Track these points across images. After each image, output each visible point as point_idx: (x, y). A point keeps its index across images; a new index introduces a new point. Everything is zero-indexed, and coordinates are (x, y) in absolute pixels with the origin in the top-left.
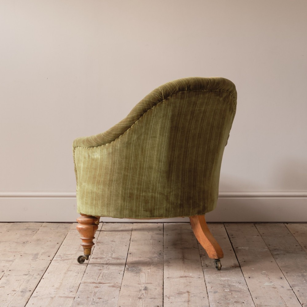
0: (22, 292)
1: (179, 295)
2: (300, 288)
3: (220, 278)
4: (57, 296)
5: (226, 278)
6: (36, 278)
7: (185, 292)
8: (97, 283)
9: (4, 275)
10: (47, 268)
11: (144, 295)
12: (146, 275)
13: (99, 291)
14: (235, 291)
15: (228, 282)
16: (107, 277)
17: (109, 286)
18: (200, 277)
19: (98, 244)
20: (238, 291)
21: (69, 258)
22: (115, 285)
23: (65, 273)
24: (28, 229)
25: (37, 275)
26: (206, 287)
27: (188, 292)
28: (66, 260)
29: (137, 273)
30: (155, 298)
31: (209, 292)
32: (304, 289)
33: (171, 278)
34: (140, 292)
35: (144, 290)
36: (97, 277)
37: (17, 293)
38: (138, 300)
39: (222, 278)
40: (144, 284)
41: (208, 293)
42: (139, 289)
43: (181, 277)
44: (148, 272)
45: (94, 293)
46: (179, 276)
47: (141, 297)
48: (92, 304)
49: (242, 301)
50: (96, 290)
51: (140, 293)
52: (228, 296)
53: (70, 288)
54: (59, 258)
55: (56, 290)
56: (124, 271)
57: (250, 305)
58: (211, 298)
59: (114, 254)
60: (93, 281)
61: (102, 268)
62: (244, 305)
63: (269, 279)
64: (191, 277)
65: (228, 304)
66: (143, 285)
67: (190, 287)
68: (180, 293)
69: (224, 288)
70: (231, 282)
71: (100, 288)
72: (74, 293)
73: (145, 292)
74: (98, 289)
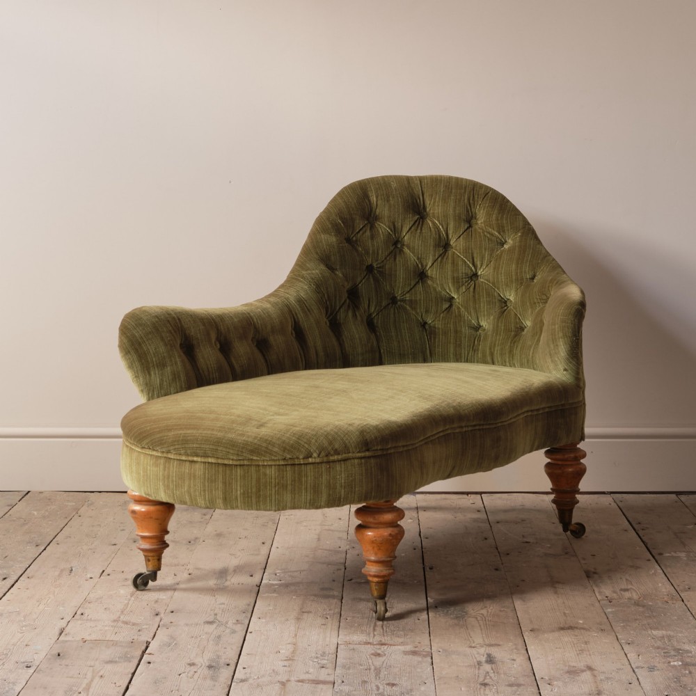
0: (210, 667)
1: (572, 676)
3: (650, 632)
4: (293, 679)
5: (664, 632)
6: (234, 632)
7: (583, 668)
8: (375, 643)
9: (162, 623)
10: (253, 605)
11: (492, 675)
12: (481, 623)
13: (385, 663)
15: (670, 641)
16: (392, 628)
17: (406, 653)
18: (602, 627)
21: (298, 580)
22: (417, 649)
23: (298, 619)
25: (235, 624)
26: (626, 654)
27: (590, 668)
28: (290, 584)
29: (457, 618)
30: (519, 685)
31: (637, 668)
33: (538, 630)
34: (479, 669)
35: (487, 662)
36: (372, 629)
37: (199, 671)
38: (482, 690)
39: (655, 632)
40: (482, 646)
41: (636, 670)
42: (475, 660)
43: (562, 629)
44: (483, 615)
45: (375, 669)
46: (556, 625)
47: (486, 681)
50: (378, 662)
51: (481, 671)
52: (685, 679)
53: (317, 658)
54: (274, 580)
55: (286, 663)
56: (428, 614)
58: (646, 685)
60: (364, 638)
64: (584, 629)
66: (482, 651)
67: (590, 655)
68: (573, 672)
69: (668, 657)
70: (678, 642)
71: (384, 658)
72: (330, 671)
73: (492, 669)
74: (381, 659)
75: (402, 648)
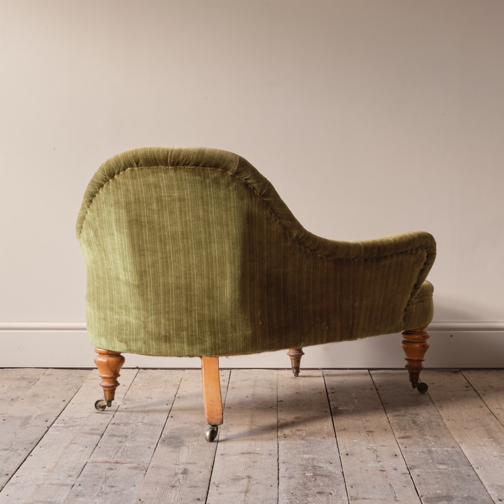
1: (234, 482)
2: (421, 470)
3: (301, 456)
4: (47, 483)
5: (312, 456)
6: (20, 455)
7: (244, 477)
8: (112, 462)
10: (39, 439)
11: (181, 481)
12: (190, 450)
13: (113, 475)
14: (322, 476)
15: (312, 461)
16: (128, 453)
17: (130, 468)
18: (271, 453)
19: (125, 402)
20: (326, 476)
21: (78, 423)
22: (139, 466)
23: (66, 447)
24: (23, 378)
25: (22, 450)
26: (278, 469)
27: (249, 477)
28: (71, 426)
29: (176, 447)
30: (195, 487)
31: (282, 477)
32: (428, 472)
33: (227, 454)
34: (174, 477)
35: (182, 473)
36: (114, 453)
38: (170, 490)
39: (304, 456)
40: (184, 464)
41: (280, 479)
42: (174, 472)
43: (243, 454)
44: (194, 445)
45: (105, 478)
46: (240, 452)
47: (175, 484)
48: (98, 496)
49: (328, 490)
50: (109, 473)
51: (175, 479)
52: (309, 484)
53: (69, 471)
54: (62, 423)
55: (46, 474)
56: (157, 445)
57: (341, 497)
58: (282, 487)
59: (146, 417)
60: (106, 459)
61: (124, 439)
62: (331, 497)
63: (377, 456)
64: (257, 454)
65: (307, 496)
66: (182, 467)
67: (253, 469)
68: (236, 479)
69: (305, 470)
70: (318, 462)
71: (115, 471)
72: (74, 479)
73: (183, 477)
74: (112, 472)
75: (129, 465)
